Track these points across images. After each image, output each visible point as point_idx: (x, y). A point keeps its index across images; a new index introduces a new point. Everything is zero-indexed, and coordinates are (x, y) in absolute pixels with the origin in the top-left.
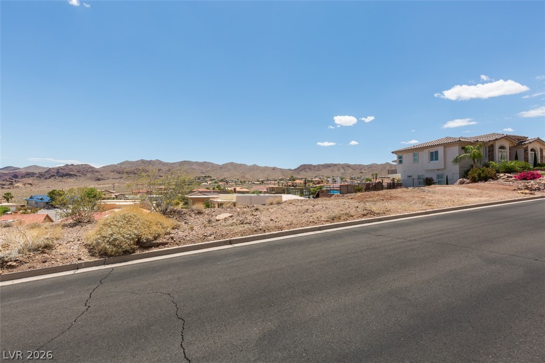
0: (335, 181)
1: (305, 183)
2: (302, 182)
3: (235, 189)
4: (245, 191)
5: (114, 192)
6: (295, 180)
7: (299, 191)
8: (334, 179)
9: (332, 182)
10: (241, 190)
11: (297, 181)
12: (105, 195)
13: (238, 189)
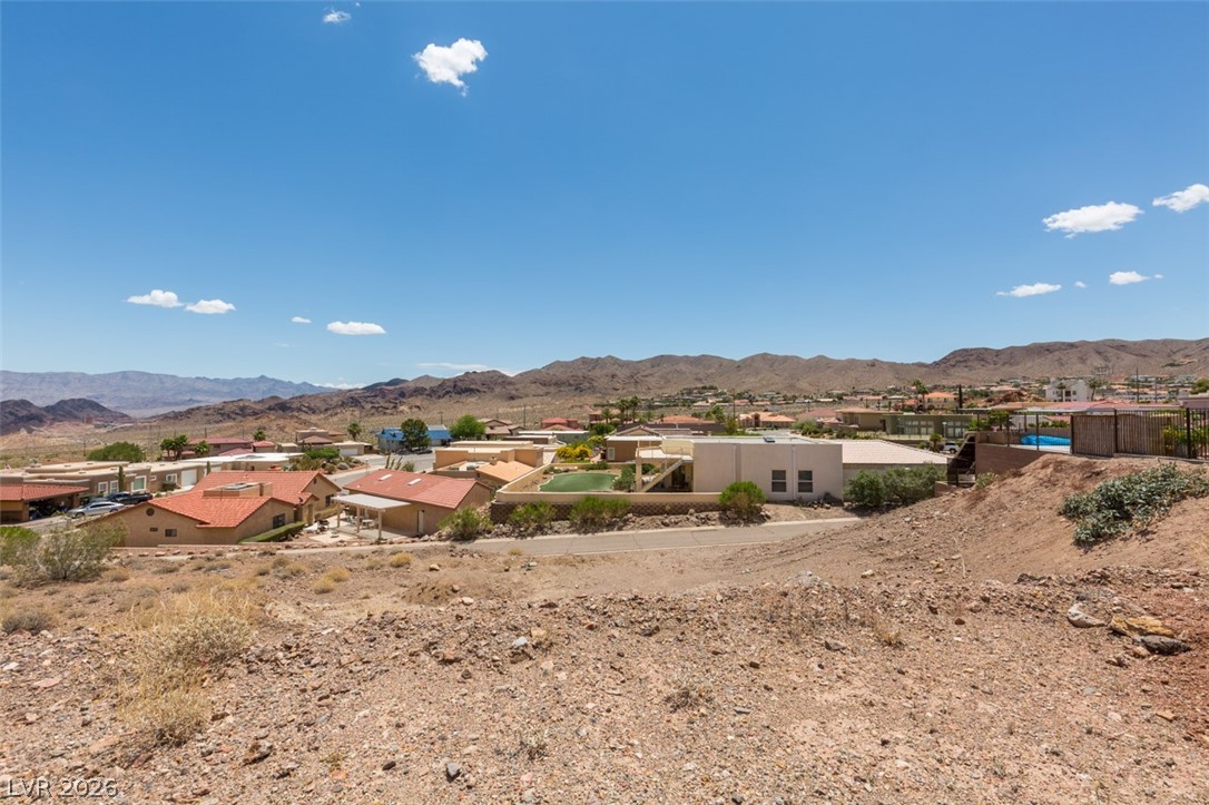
0: (1068, 393)
1: (960, 401)
2: (950, 396)
3: (757, 417)
4: (782, 423)
5: (509, 422)
6: (925, 392)
7: (930, 423)
8: (1062, 387)
9: (1055, 397)
10: (773, 419)
11: (934, 395)
12: (492, 428)
13: (764, 417)
